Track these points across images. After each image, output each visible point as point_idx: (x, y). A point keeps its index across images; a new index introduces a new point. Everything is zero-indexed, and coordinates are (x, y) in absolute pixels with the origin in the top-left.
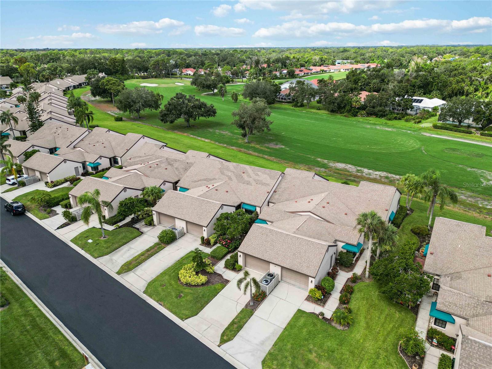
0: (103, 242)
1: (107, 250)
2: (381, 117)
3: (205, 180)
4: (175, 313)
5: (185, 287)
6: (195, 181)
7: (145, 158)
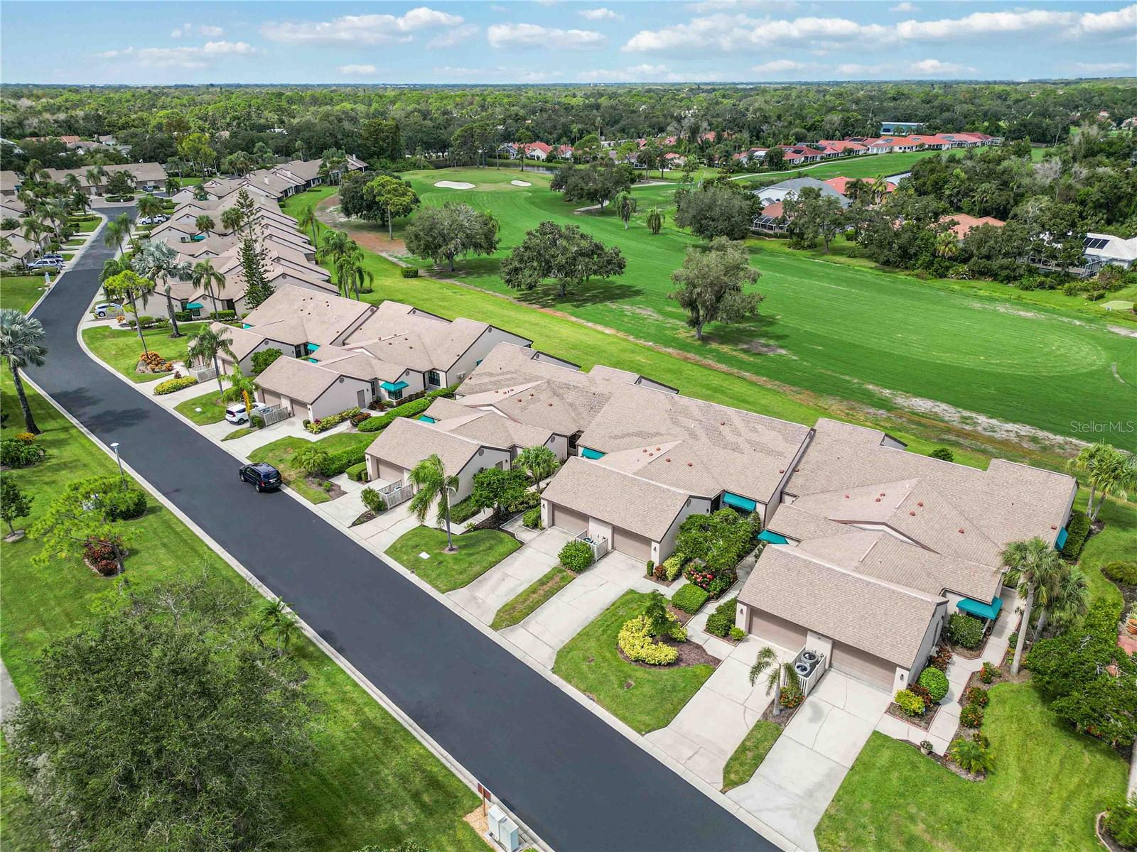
0: (450, 560)
1: (461, 577)
2: (1005, 282)
3: (638, 434)
4: (623, 719)
5: (634, 665)
6: (616, 437)
7: (501, 377)
